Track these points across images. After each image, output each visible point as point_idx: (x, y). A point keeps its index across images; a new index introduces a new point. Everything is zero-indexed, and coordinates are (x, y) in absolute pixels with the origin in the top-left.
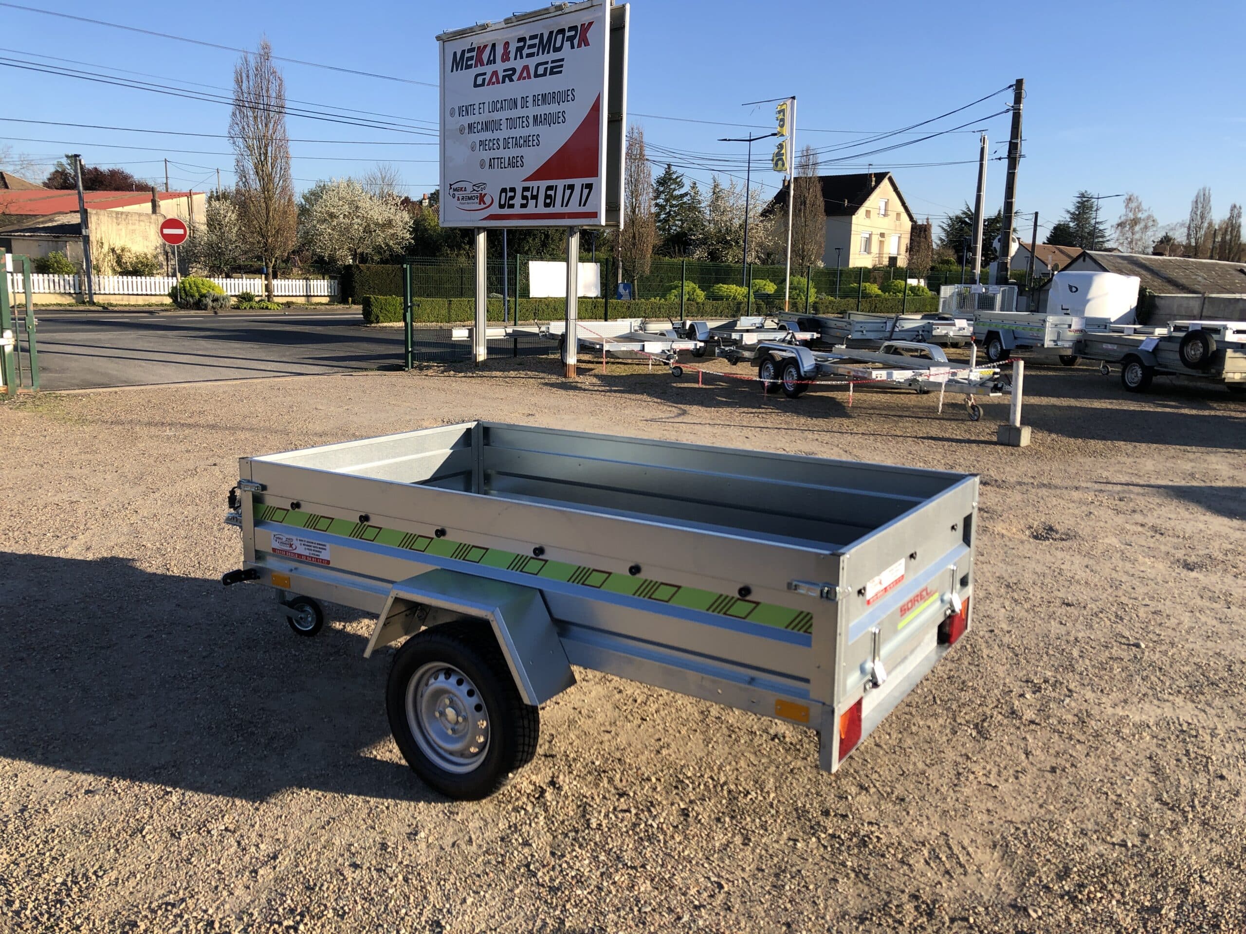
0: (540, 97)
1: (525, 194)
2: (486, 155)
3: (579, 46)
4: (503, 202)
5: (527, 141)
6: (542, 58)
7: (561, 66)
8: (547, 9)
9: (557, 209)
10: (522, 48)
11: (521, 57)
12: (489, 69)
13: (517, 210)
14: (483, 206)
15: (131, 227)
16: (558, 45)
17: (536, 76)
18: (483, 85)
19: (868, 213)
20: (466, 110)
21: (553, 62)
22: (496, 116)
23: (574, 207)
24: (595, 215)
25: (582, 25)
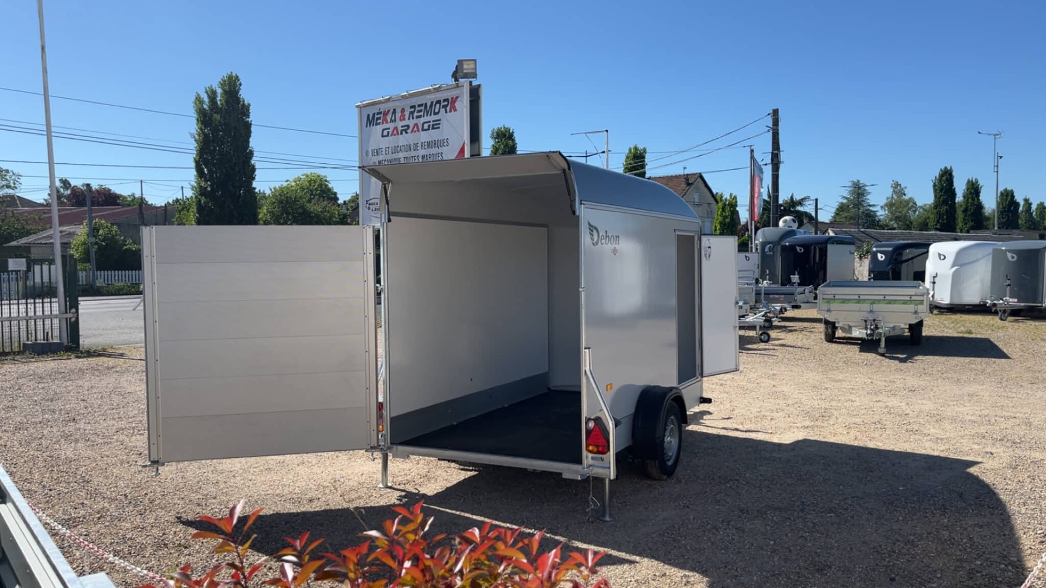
0: (426, 144)
3: (450, 111)
6: (426, 119)
7: (439, 124)
10: (414, 112)
11: (413, 118)
12: (391, 126)
16: (437, 110)
17: (423, 130)
18: (387, 136)
20: (376, 152)
21: (433, 121)
25: (452, 98)
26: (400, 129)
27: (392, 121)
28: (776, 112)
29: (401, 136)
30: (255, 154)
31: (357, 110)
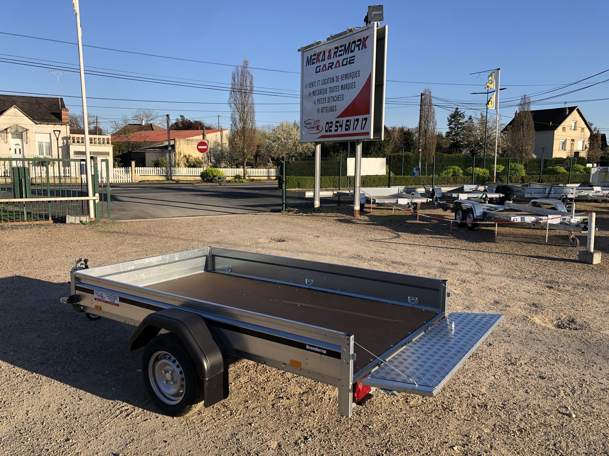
0: (344, 76)
1: (337, 124)
2: (321, 106)
3: (362, 49)
4: (327, 129)
5: (338, 98)
6: (345, 56)
7: (354, 59)
8: (345, 32)
9: (351, 131)
10: (337, 52)
11: (336, 57)
12: (322, 64)
13: (333, 133)
14: (318, 131)
15: (193, 146)
16: (352, 49)
17: (343, 65)
18: (319, 72)
19: (564, 129)
20: (312, 85)
21: (350, 58)
22: (324, 87)
23: (358, 130)
24: (368, 134)
25: (364, 38)
26: (327, 66)
27: (322, 60)
29: (327, 71)
31: (300, 53)
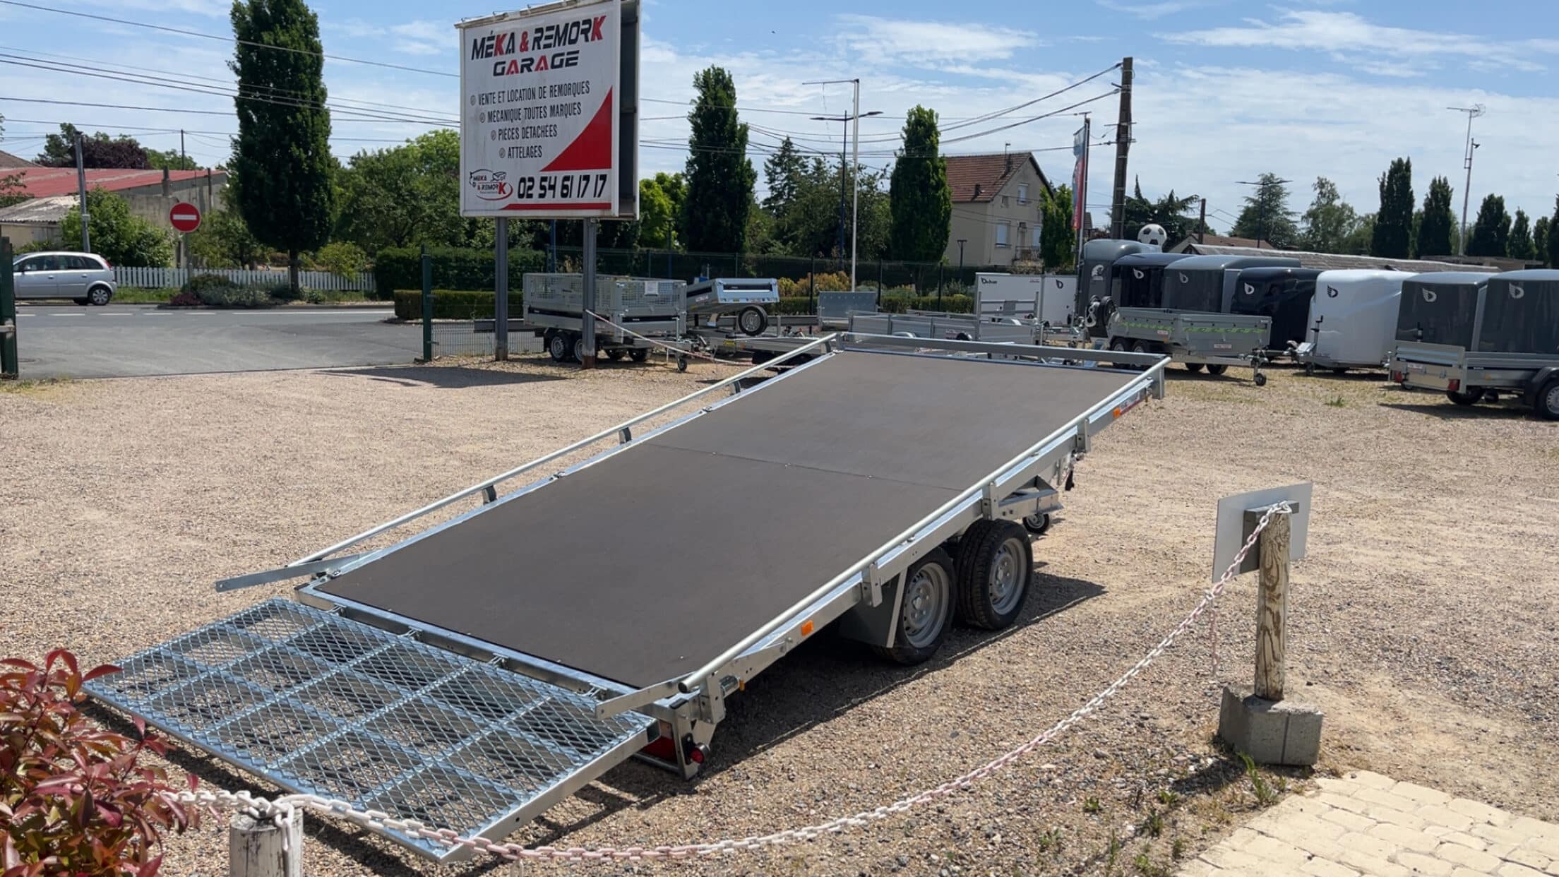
0: (557, 88)
1: (543, 184)
2: (506, 144)
3: (593, 39)
4: (521, 192)
5: (547, 131)
6: (558, 49)
7: (576, 58)
8: (560, 4)
9: (573, 199)
10: (539, 39)
11: (539, 48)
12: (508, 58)
13: (535, 200)
14: (502, 195)
16: (573, 37)
17: (553, 67)
18: (502, 74)
19: (1006, 201)
20: (486, 98)
21: (569, 54)
22: (515, 105)
23: (589, 198)
24: (607, 206)
25: (596, 19)
26: (519, 64)
27: (508, 51)
28: (1127, 64)
29: (520, 74)
30: (329, 94)
31: (457, 32)
